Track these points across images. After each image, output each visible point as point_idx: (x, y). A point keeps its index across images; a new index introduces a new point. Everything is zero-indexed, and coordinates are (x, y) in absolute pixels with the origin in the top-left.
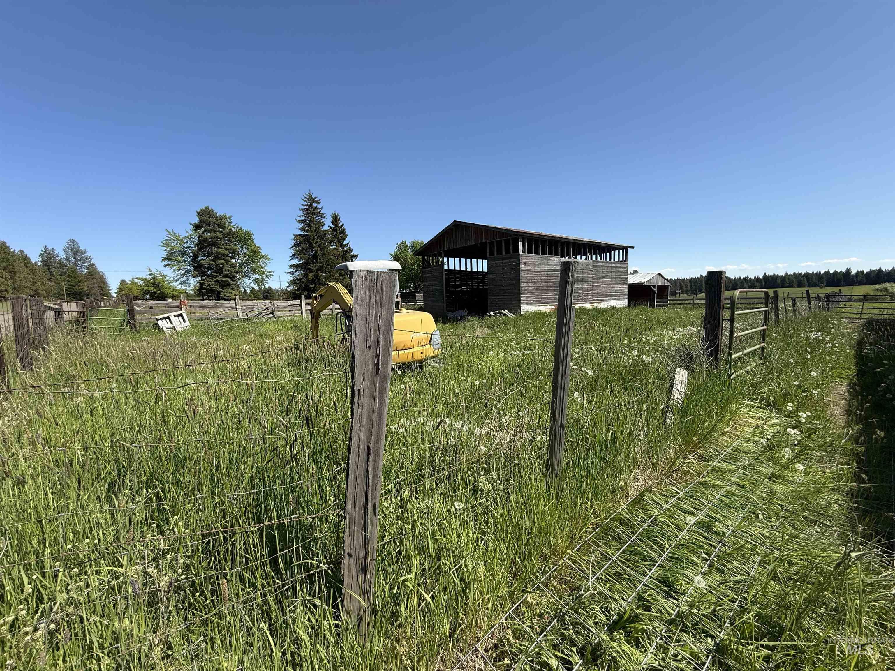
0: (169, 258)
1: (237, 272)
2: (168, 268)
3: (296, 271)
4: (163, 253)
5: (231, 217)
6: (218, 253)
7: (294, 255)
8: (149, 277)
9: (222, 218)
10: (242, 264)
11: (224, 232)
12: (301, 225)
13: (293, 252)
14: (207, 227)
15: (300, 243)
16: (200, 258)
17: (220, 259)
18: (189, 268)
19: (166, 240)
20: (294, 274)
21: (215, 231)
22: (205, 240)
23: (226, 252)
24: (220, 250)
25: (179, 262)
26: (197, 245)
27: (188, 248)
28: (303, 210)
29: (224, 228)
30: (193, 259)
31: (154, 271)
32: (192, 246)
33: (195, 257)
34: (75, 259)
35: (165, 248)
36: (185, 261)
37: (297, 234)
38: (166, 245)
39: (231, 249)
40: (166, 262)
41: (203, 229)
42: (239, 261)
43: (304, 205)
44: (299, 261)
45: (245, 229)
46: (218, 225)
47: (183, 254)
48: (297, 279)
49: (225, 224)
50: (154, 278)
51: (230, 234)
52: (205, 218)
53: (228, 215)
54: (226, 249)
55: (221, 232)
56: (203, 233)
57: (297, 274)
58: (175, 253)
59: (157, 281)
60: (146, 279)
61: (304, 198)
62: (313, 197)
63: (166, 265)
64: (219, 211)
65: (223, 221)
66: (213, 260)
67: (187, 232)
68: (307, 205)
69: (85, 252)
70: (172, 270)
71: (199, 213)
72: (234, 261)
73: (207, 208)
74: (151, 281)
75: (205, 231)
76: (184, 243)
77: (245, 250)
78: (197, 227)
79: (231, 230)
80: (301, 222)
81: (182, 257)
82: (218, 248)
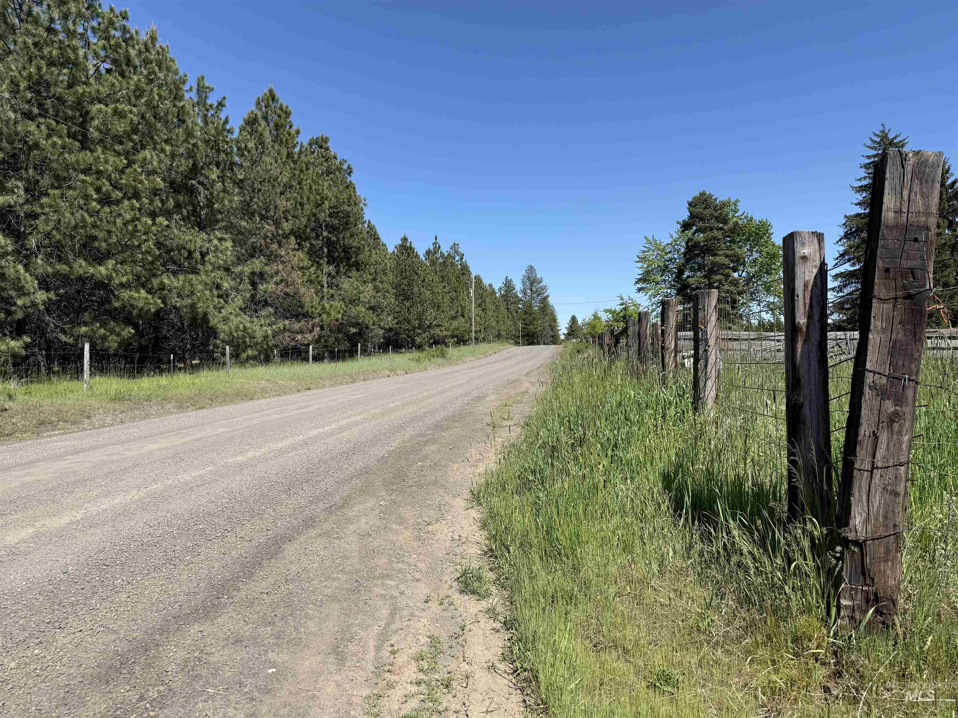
0: (644, 279)
1: (740, 293)
2: (642, 294)
3: (845, 286)
4: (637, 272)
5: (737, 201)
6: (714, 264)
7: (842, 255)
8: (619, 308)
9: (724, 205)
10: (749, 280)
11: (726, 228)
12: (859, 197)
13: (842, 249)
14: (701, 224)
15: (856, 231)
16: (686, 274)
17: (716, 273)
18: (669, 291)
19: (644, 252)
20: (841, 290)
21: (711, 229)
22: (696, 245)
23: (726, 261)
24: (718, 259)
25: (657, 283)
26: (685, 254)
27: (670, 260)
28: (866, 166)
29: (725, 221)
30: (677, 277)
31: (626, 298)
32: (676, 256)
33: (681, 272)
34: (531, 290)
35: (641, 264)
36: (665, 281)
37: (853, 213)
38: (642, 259)
39: (734, 256)
40: (639, 286)
41: (694, 228)
42: (744, 274)
43: (868, 157)
44: (853, 265)
45: (758, 217)
46: (717, 218)
47: (664, 271)
48: (847, 301)
49: (727, 215)
50: (625, 309)
51: (736, 229)
52: (699, 210)
53: (733, 200)
54: (727, 256)
55: (721, 229)
56: (694, 234)
57: (847, 291)
58: (652, 270)
59: (629, 313)
60: (615, 311)
61: (869, 143)
62: (890, 136)
63: (640, 290)
64: (720, 196)
65: (725, 210)
66: (705, 277)
67: (671, 236)
68: (875, 156)
69: (541, 282)
70: (647, 297)
71: (690, 204)
72: (736, 275)
73: (703, 194)
74: (621, 314)
75: (696, 231)
76: (667, 254)
77: (756, 255)
78: (686, 226)
79: (737, 223)
80: (861, 189)
81: (662, 276)
82: (714, 255)
